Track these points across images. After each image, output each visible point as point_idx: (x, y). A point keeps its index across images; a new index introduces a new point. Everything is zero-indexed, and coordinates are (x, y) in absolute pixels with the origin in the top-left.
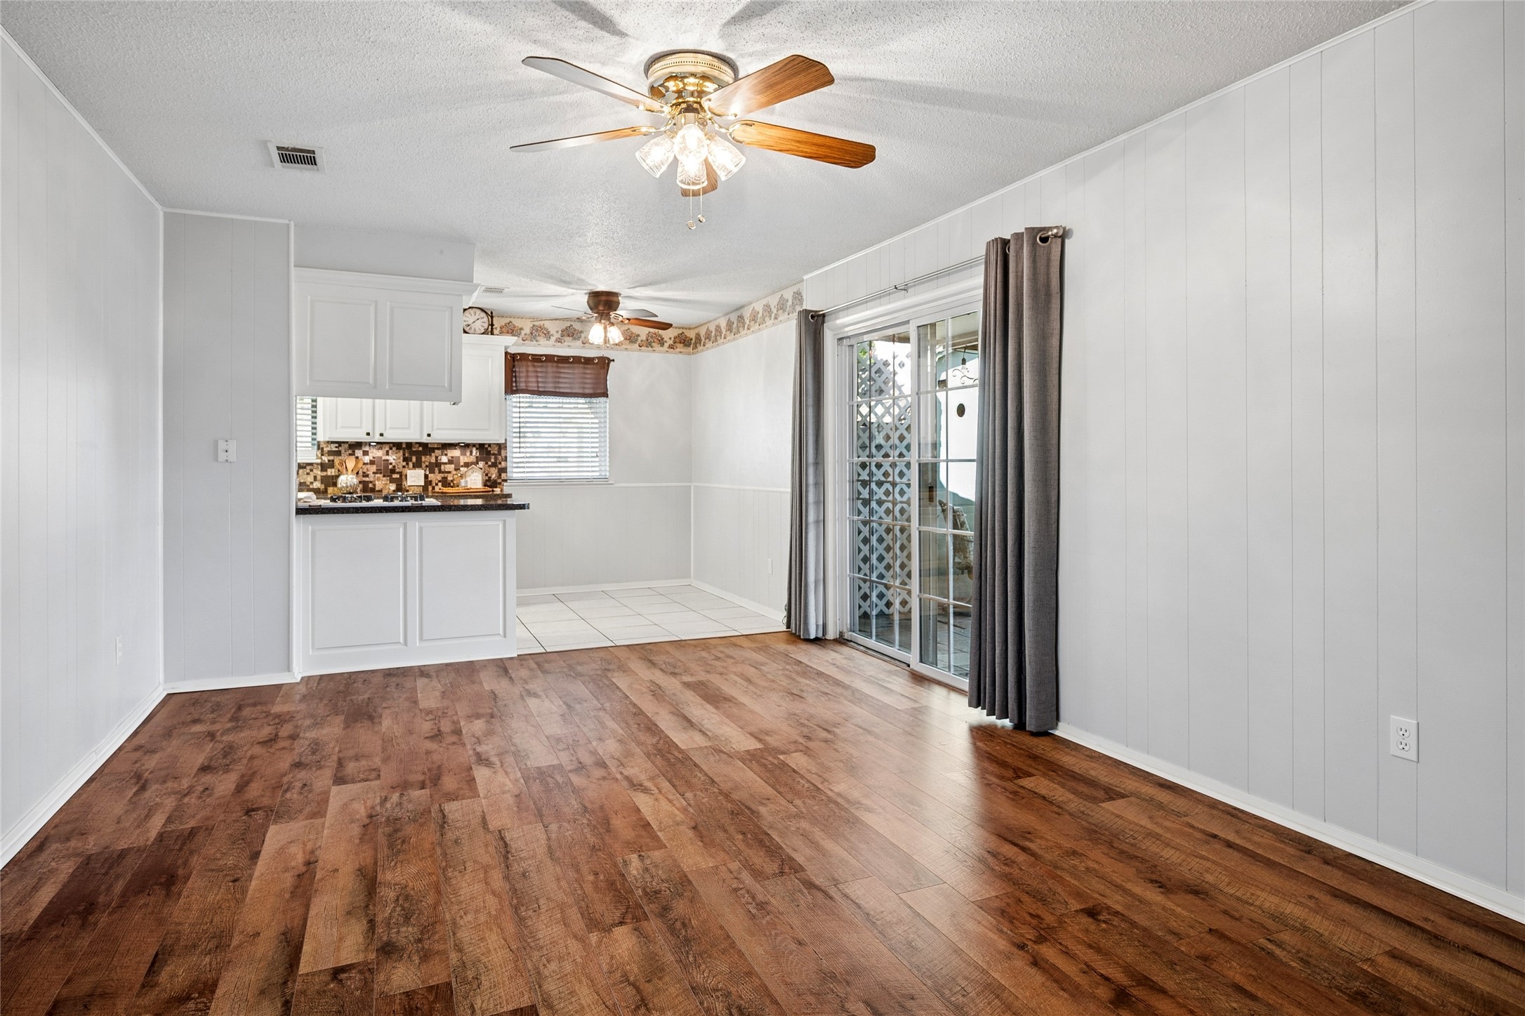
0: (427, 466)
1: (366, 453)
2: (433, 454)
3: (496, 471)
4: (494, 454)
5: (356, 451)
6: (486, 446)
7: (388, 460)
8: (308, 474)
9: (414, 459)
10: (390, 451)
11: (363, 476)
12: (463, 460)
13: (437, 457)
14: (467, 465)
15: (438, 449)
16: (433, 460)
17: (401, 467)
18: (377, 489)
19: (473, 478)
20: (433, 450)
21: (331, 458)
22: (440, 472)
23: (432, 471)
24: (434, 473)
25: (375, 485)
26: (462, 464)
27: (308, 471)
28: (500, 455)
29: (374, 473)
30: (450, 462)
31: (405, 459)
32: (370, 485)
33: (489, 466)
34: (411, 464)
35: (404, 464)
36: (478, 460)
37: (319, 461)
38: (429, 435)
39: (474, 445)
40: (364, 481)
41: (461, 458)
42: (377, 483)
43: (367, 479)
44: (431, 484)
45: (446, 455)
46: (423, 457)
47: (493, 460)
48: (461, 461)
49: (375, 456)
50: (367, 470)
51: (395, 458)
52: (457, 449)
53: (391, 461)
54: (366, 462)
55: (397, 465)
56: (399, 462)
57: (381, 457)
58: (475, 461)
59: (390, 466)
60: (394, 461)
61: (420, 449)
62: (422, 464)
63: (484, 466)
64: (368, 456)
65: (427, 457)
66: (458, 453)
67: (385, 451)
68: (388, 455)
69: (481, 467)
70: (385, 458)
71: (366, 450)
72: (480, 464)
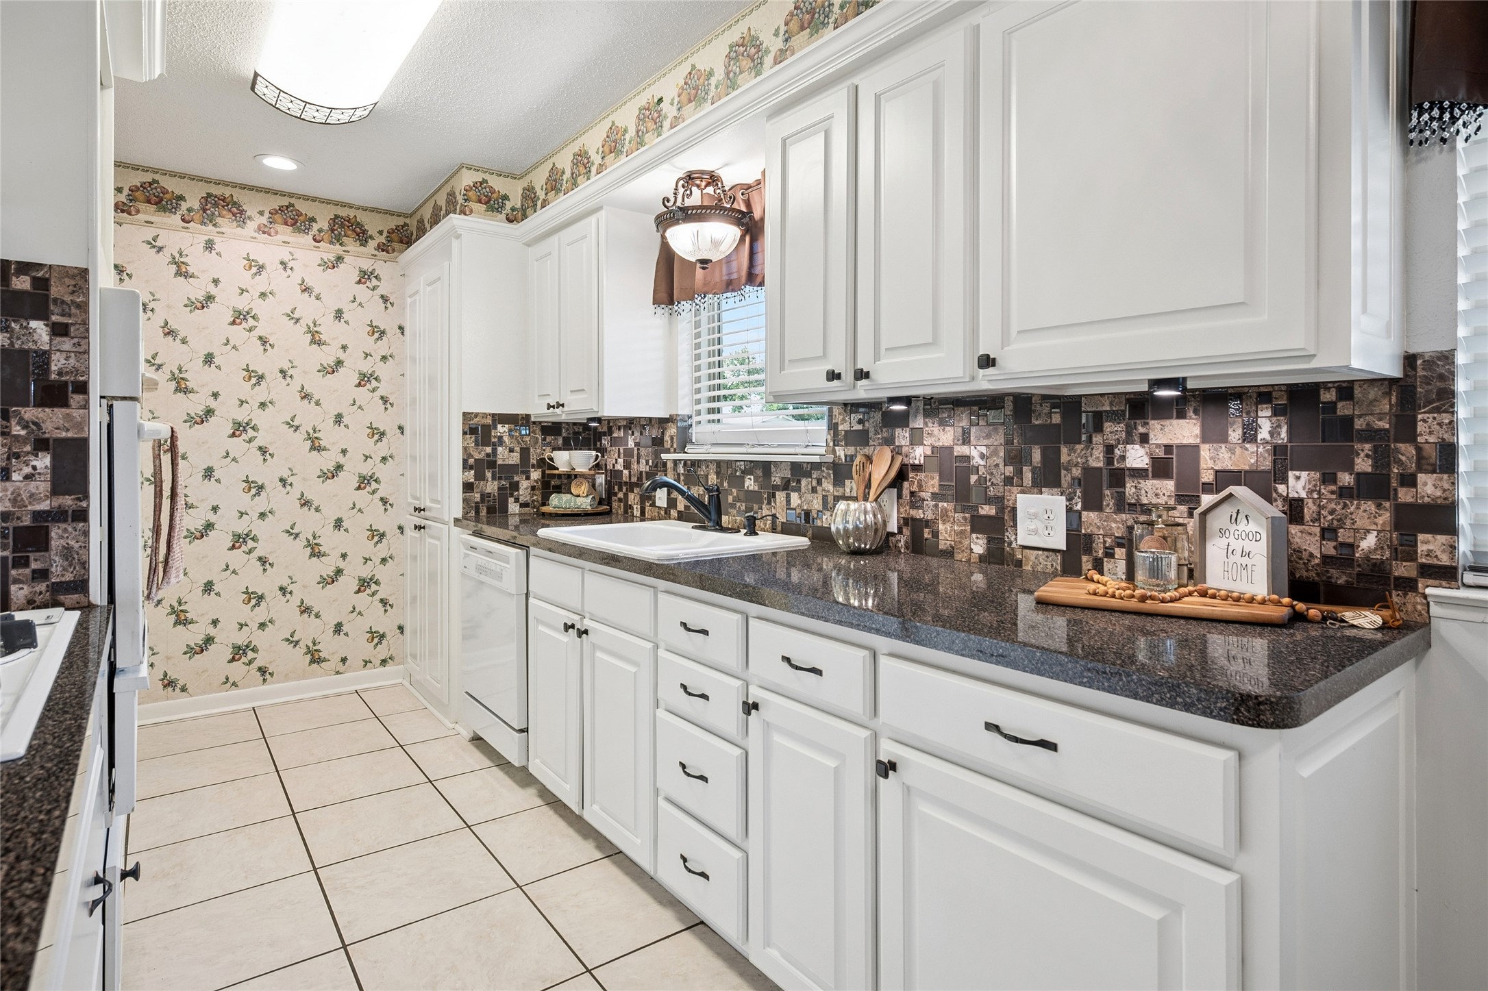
0: (1078, 482)
1: (916, 439)
2: (1097, 439)
3: (1385, 517)
4: (1370, 435)
5: (898, 431)
6: (1328, 396)
7: (967, 458)
8: (814, 490)
9: (1036, 455)
10: (973, 430)
11: (913, 505)
12: (1212, 459)
13: (1109, 450)
14: (1225, 478)
15: (1115, 416)
16: (1097, 460)
17: (999, 480)
18: (942, 546)
19: (1236, 545)
20: (1098, 421)
21: (851, 450)
22: (1122, 505)
23: (1093, 503)
24: (1099, 508)
25: (936, 534)
26: (1207, 476)
27: (814, 483)
28: (1411, 437)
29: (934, 495)
30: (1160, 468)
31: (1016, 458)
32: (927, 533)
33: (1344, 493)
34: (1028, 475)
35: (1009, 470)
36: (1283, 461)
37: (830, 458)
38: (987, 362)
39: (1263, 395)
40: (914, 519)
41: (1206, 452)
42: (941, 527)
43: (919, 514)
44: (1089, 550)
45: (1144, 439)
46: (1064, 449)
47: (1363, 464)
48: (1203, 465)
49: (936, 445)
50: (920, 486)
51: (985, 452)
52: (1196, 412)
53: (977, 461)
54: (917, 462)
55: (992, 474)
56: (997, 465)
57: (951, 449)
58: (1266, 464)
59: (973, 478)
60: (982, 463)
61: (1056, 419)
62: (1063, 472)
63: (1310, 492)
64: (922, 444)
65: (1079, 447)
66: (1197, 430)
67: (960, 430)
68: (966, 441)
69: (1293, 495)
70: (960, 450)
71: (918, 426)
72: (1287, 483)
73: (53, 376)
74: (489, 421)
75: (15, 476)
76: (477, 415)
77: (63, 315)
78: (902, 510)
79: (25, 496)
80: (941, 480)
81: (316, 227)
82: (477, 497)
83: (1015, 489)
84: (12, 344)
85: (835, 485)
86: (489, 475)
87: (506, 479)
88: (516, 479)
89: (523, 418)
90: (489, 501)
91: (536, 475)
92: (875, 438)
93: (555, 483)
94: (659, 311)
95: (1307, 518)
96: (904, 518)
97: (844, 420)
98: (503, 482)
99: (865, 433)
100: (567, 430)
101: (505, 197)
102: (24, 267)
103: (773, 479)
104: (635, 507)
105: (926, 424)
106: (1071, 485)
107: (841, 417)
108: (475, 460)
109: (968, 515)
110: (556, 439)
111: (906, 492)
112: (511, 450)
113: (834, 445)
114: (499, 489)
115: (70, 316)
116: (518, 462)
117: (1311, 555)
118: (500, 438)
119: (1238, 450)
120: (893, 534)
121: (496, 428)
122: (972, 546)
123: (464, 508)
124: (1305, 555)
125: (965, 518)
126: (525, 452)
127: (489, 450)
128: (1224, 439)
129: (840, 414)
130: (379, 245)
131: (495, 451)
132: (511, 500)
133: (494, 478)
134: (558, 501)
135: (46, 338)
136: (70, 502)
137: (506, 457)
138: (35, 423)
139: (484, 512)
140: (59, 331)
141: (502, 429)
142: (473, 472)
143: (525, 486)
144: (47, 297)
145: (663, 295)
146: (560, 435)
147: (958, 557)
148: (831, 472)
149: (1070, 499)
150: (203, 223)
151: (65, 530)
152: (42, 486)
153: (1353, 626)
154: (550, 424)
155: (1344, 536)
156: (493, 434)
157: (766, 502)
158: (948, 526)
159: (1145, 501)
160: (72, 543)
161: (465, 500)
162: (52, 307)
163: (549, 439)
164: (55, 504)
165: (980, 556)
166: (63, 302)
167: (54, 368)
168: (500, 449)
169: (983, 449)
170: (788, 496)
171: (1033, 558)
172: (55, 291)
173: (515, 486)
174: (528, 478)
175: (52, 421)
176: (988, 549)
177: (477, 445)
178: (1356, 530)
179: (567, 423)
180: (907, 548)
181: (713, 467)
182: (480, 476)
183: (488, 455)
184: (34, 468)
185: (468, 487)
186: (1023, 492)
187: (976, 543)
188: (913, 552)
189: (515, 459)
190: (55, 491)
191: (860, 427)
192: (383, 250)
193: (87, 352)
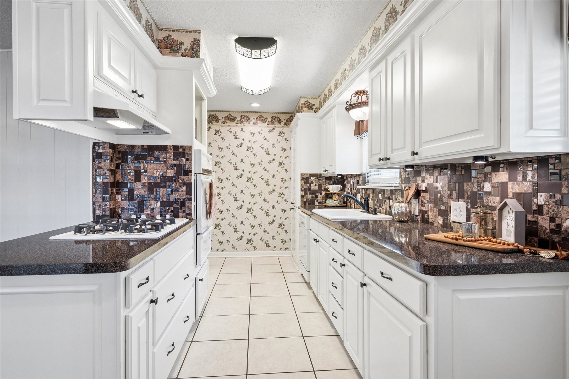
1: (423, 181)
2: (475, 180)
4: (567, 177)
5: (418, 178)
6: (552, 161)
7: (437, 188)
8: (396, 199)
9: (457, 187)
10: (439, 177)
11: (422, 205)
12: (512, 188)
16: (475, 189)
17: (446, 196)
18: (430, 221)
19: (510, 222)
21: (405, 185)
23: (474, 205)
24: (476, 207)
25: (428, 216)
26: (510, 195)
27: (396, 197)
29: (428, 201)
31: (451, 188)
32: (426, 216)
34: (455, 194)
35: (449, 192)
37: (400, 188)
40: (422, 210)
42: (430, 214)
43: (424, 208)
45: (490, 180)
46: (465, 184)
47: (565, 190)
48: (509, 191)
49: (428, 183)
50: (424, 198)
51: (442, 185)
52: (507, 169)
53: (440, 189)
54: (423, 189)
55: (444, 194)
56: (446, 190)
57: (433, 184)
58: (530, 191)
59: (439, 195)
60: (441, 189)
61: (463, 172)
62: (465, 193)
63: (545, 202)
64: (425, 183)
65: (470, 183)
66: (507, 176)
67: (435, 177)
68: (437, 182)
69: (539, 203)
70: (436, 185)
71: (423, 176)
72: (537, 198)
73: (186, 169)
74: (309, 176)
75: (180, 191)
76: (305, 174)
77: (188, 156)
78: (419, 207)
79: (182, 195)
80: (430, 196)
81: (267, 120)
82: (305, 200)
83: (451, 199)
84: (179, 163)
85: (401, 198)
86: (308, 193)
87: (314, 194)
88: (317, 194)
89: (319, 175)
90: (308, 201)
91: (323, 193)
92: (412, 180)
93: (329, 196)
94: (356, 137)
95: (544, 213)
96: (420, 210)
97: (404, 174)
98: (313, 195)
99: (409, 178)
100: (334, 178)
101: (314, 105)
102: (182, 147)
103: (386, 195)
104: (353, 204)
105: (426, 175)
106: (468, 198)
107: (403, 173)
108: (304, 188)
109: (437, 209)
110: (330, 181)
111: (420, 200)
112: (316, 185)
113: (401, 183)
114: (312, 197)
115: (189, 156)
116: (318, 189)
117: (546, 228)
118: (312, 181)
119: (521, 184)
120: (417, 216)
121: (311, 178)
122: (439, 221)
123: (301, 203)
124: (544, 228)
125: (436, 210)
126: (320, 186)
127: (309, 185)
128: (516, 180)
129: (402, 172)
130: (284, 123)
131: (310, 185)
132: (315, 201)
133: (310, 194)
134: (329, 202)
135: (185, 161)
136: (189, 196)
137: (314, 187)
138: (183, 180)
139: (307, 205)
140: (187, 159)
141: (313, 178)
142: (304, 192)
143: (320, 197)
144: (185, 152)
145: (357, 132)
146: (332, 180)
147: (435, 225)
148: (400, 193)
149: (467, 204)
150: (240, 124)
151: (188, 202)
152: (184, 193)
153: (542, 257)
154: (328, 177)
155: (558, 221)
156: (310, 180)
157: (384, 203)
158: (432, 213)
159: (490, 205)
160: (189, 205)
161: (301, 201)
162: (186, 155)
163: (328, 181)
164: (186, 197)
165: (441, 225)
166: (188, 153)
167: (186, 168)
168: (312, 185)
169: (442, 184)
170: (389, 201)
171: (456, 226)
172: (186, 151)
173: (317, 197)
174: (321, 194)
175: (185, 178)
176: (443, 222)
177: (305, 183)
178: (562, 218)
179: (334, 176)
180: (421, 221)
181: (371, 191)
182: (306, 193)
183: (308, 187)
184: (183, 189)
185: (302, 197)
186: (453, 201)
187: (440, 220)
188: (422, 222)
189: (317, 188)
190: (187, 194)
191: (407, 176)
192: (285, 125)
193: (192, 164)
